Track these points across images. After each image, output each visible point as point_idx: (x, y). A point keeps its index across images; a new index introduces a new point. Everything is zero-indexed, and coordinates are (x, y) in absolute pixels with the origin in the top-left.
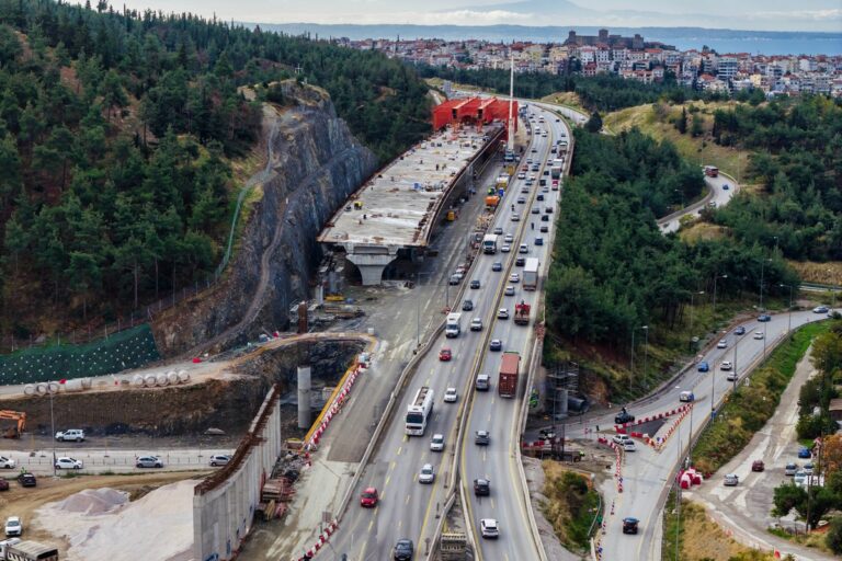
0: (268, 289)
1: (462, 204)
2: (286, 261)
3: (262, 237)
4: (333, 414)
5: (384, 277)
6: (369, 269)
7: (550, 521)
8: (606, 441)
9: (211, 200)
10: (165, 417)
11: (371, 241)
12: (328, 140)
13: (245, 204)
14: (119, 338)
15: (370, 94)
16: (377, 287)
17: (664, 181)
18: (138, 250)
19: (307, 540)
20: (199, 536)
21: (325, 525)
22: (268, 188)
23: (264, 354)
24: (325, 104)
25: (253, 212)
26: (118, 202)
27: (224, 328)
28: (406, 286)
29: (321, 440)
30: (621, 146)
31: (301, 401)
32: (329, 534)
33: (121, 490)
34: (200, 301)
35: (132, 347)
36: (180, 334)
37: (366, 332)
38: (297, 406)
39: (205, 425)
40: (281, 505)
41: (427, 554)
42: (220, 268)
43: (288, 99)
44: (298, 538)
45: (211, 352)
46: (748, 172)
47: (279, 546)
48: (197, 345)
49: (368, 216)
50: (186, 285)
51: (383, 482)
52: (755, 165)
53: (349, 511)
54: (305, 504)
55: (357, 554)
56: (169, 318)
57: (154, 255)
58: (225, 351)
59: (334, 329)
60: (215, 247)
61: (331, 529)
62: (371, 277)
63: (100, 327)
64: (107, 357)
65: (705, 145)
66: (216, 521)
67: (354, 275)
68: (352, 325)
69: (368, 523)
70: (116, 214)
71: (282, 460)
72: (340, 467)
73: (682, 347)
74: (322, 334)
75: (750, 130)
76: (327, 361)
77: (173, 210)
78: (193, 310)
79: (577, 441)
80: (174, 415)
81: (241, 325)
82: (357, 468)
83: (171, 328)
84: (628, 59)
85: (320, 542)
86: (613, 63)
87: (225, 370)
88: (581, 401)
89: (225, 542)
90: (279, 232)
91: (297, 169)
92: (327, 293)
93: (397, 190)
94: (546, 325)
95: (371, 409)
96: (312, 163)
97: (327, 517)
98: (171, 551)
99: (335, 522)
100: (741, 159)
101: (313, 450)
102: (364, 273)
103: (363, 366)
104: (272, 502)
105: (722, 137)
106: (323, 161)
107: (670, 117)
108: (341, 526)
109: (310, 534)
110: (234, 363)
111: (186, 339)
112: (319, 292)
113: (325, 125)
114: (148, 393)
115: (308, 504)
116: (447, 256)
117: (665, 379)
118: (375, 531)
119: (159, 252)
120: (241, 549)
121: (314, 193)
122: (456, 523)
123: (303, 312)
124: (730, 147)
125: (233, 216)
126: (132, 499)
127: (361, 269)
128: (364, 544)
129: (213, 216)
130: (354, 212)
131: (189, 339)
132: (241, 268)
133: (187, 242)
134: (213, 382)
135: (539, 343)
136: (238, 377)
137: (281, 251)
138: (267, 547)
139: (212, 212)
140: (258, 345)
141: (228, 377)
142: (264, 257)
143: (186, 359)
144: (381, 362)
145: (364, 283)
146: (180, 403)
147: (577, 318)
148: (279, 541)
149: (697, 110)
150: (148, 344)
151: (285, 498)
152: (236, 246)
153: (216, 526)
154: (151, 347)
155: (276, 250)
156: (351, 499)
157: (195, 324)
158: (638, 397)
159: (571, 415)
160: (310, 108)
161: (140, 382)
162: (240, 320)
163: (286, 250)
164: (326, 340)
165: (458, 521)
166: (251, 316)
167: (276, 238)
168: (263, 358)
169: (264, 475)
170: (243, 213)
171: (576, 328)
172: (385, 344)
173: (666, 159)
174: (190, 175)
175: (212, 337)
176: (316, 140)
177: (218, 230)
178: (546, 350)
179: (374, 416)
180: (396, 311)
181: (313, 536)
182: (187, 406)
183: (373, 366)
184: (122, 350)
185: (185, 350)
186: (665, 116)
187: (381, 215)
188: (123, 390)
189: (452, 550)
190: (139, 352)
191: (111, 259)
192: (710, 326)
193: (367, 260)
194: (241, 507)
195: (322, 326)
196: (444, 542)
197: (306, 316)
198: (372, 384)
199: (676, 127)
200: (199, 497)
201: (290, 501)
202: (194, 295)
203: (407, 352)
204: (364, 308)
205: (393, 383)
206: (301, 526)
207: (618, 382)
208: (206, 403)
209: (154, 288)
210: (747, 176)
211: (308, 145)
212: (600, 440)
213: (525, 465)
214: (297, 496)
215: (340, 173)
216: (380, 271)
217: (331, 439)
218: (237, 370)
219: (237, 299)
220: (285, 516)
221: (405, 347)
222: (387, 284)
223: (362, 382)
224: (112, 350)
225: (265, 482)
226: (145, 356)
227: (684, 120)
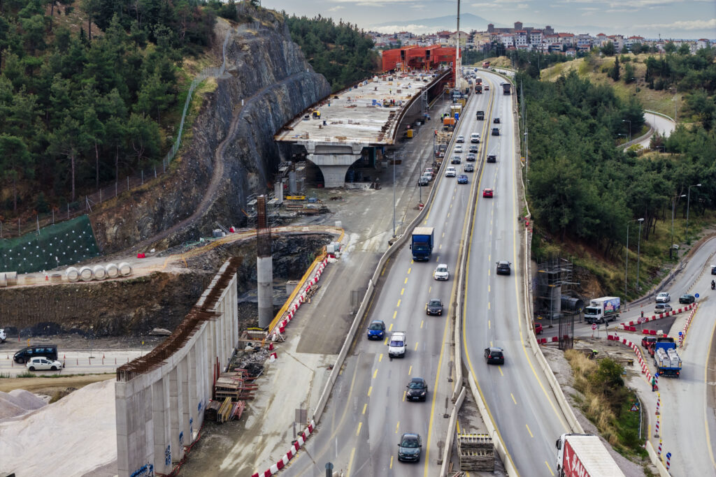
0: (222, 181)
1: (419, 127)
2: (242, 156)
3: (216, 131)
4: (302, 304)
5: (347, 179)
6: (332, 170)
7: (592, 420)
8: (618, 338)
9: (158, 85)
10: (102, 314)
11: (333, 140)
12: (283, 60)
13: (197, 94)
14: (54, 230)
15: (319, 47)
16: (340, 188)
17: (607, 117)
18: (75, 132)
19: (277, 446)
20: (125, 439)
21: (299, 428)
23: (217, 249)
24: (280, 26)
25: (205, 103)
26: (55, 86)
27: (174, 222)
28: (372, 187)
29: (288, 330)
30: (562, 88)
31: (261, 297)
32: (305, 439)
33: (41, 393)
34: (146, 191)
35: (67, 241)
36: (122, 227)
37: (334, 226)
38: (257, 304)
39: (150, 324)
40: (240, 403)
41: (440, 463)
42: (169, 157)
43: (242, 17)
44: (263, 444)
45: (158, 247)
46: (684, 111)
47: (238, 455)
48: (142, 239)
49: (328, 123)
50: (130, 174)
51: (370, 376)
52: (691, 104)
53: (329, 410)
54: (271, 402)
55: (346, 463)
56: (109, 210)
57: (94, 138)
58: (175, 245)
59: (297, 224)
60: (163, 137)
61: (307, 432)
62: (334, 179)
63: (32, 220)
64: (39, 251)
65: (639, 90)
66: (148, 418)
67: (316, 177)
68: (317, 220)
69: (356, 424)
70: (51, 98)
71: (240, 352)
72: (313, 360)
73: (662, 255)
74: (283, 229)
75: (683, 75)
76: (289, 258)
77: (115, 93)
78: (138, 201)
79: (584, 339)
80: (114, 313)
81: (192, 219)
82: (335, 360)
83: (112, 221)
84: (544, 42)
85: (293, 448)
86: (531, 46)
87: (173, 264)
88: (577, 300)
89: (162, 449)
90: (234, 127)
91: (252, 78)
92: (286, 193)
93: (355, 106)
94: (532, 218)
95: (347, 295)
96: (268, 77)
97: (301, 415)
98: (91, 464)
99: (312, 422)
100: (676, 100)
101: (277, 341)
102: (326, 174)
103: (333, 256)
104: (228, 399)
105: (655, 82)
106: (279, 77)
107: (602, 67)
108: (320, 429)
109: (278, 439)
110: (184, 257)
111: (130, 233)
112: (279, 189)
113: (280, 45)
114: (82, 288)
115: (274, 402)
116: (411, 164)
117: (657, 282)
118: (365, 434)
119: (99, 135)
120: (185, 460)
121: (270, 101)
122: (472, 424)
123: (262, 206)
124: (664, 91)
125: (183, 107)
127: (324, 171)
128: (353, 451)
129: (161, 102)
130: (312, 120)
131: (133, 233)
132: (193, 158)
133: (132, 126)
134: (159, 276)
135: (529, 235)
136: (188, 271)
137: (236, 146)
138: (221, 456)
139: (160, 98)
140: (211, 240)
141: (177, 270)
142: (218, 150)
143: (130, 254)
144: (352, 254)
145: (326, 186)
146: (120, 298)
147: (566, 210)
148: (237, 448)
149: (628, 59)
150: (86, 238)
151: (246, 394)
152: (187, 135)
153: (150, 425)
154: (88, 241)
155: (231, 145)
156: (330, 396)
157: (139, 216)
158: (634, 298)
159: (566, 315)
160: (265, 27)
161: (74, 277)
162: (192, 214)
163: (243, 144)
164: (288, 235)
165: (474, 421)
166: (204, 209)
167: (231, 132)
168: (217, 253)
169: (218, 367)
170: (195, 103)
171: (565, 221)
172: (355, 237)
173: (606, 99)
174: (137, 63)
175: (159, 231)
176: (272, 55)
177: (167, 119)
179: (352, 304)
180: (364, 208)
181: (283, 441)
182: (128, 302)
183: (343, 256)
184: (56, 244)
185: (129, 245)
186: (598, 67)
187: (340, 123)
188: (53, 284)
189: (475, 456)
190: (76, 247)
191: (45, 144)
192: (682, 238)
193: (330, 160)
194: (186, 403)
195: (283, 222)
196: (463, 446)
197: (266, 212)
198: (344, 273)
199: (609, 76)
200: (123, 382)
201: (252, 399)
202: (140, 185)
203: (381, 243)
204: (329, 206)
205: (369, 273)
206: (266, 429)
207: (612, 281)
208: (150, 299)
209: (95, 178)
210: (683, 115)
211: (263, 57)
212: (610, 338)
213: (545, 355)
214: (261, 393)
215: (296, 89)
216: (344, 172)
217: (301, 329)
218: (188, 264)
219: (188, 190)
220: (245, 415)
221: (378, 239)
222: (351, 185)
223: (332, 272)
224: (44, 244)
225: (218, 375)
226: (82, 252)
227: (617, 68)
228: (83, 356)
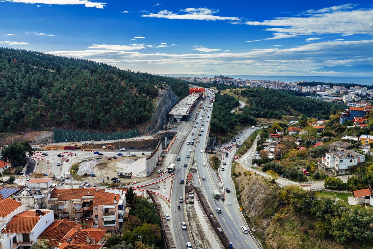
0: (159, 122)
1: (195, 107)
3: (158, 113)
4: (171, 145)
5: (181, 120)
7: (211, 165)
8: (221, 151)
9: (149, 106)
10: (140, 146)
11: (178, 114)
12: (171, 95)
13: (155, 107)
14: (132, 131)
15: (178, 87)
16: (179, 122)
17: (232, 103)
18: (136, 115)
20: (147, 168)
22: (160, 104)
24: (170, 89)
25: (157, 108)
26: (132, 107)
27: (151, 130)
28: (185, 122)
29: (169, 150)
30: (224, 97)
31: (165, 143)
33: (132, 159)
35: (135, 133)
37: (177, 130)
39: (148, 147)
42: (151, 119)
43: (163, 88)
45: (149, 134)
48: (146, 133)
49: (178, 109)
50: (144, 122)
52: (249, 100)
54: (166, 162)
56: (141, 128)
58: (152, 134)
59: (171, 130)
60: (150, 115)
62: (178, 120)
63: (129, 129)
64: (130, 135)
65: (239, 96)
67: (175, 120)
68: (175, 129)
71: (162, 154)
72: (172, 155)
73: (235, 133)
75: (248, 94)
76: (170, 136)
77: (142, 108)
78: (146, 126)
79: (216, 150)
80: (142, 146)
81: (154, 129)
82: (175, 155)
83: (142, 130)
84: (225, 81)
88: (216, 143)
89: (151, 169)
90: (162, 112)
91: (165, 101)
92: (170, 123)
93: (183, 104)
94: (210, 129)
96: (168, 100)
100: (246, 99)
101: (168, 152)
103: (177, 137)
104: (160, 161)
105: (243, 95)
106: (170, 99)
110: (153, 136)
112: (169, 123)
113: (170, 93)
116: (192, 117)
119: (139, 116)
120: (154, 170)
121: (168, 105)
123: (166, 127)
124: (244, 97)
125: (153, 109)
126: (134, 161)
130: (175, 108)
131: (145, 131)
132: (155, 119)
133: (145, 114)
134: (149, 140)
136: (154, 139)
137: (162, 116)
138: (159, 169)
139: (149, 108)
140: (158, 133)
141: (152, 139)
142: (159, 117)
143: (145, 135)
144: (180, 136)
146: (143, 143)
147: (216, 128)
148: (161, 168)
149: (238, 90)
151: (162, 161)
152: (154, 115)
153: (150, 166)
154: (138, 133)
156: (175, 160)
157: (146, 129)
159: (214, 146)
160: (167, 90)
161: (136, 140)
163: (163, 115)
164: (170, 132)
165: (194, 165)
166: (156, 128)
168: (159, 135)
169: (159, 156)
170: (155, 109)
171: (215, 130)
172: (181, 132)
173: (232, 99)
174: (145, 102)
175: (149, 131)
176: (168, 95)
177: (150, 112)
178: (210, 134)
179: (179, 146)
180: (183, 127)
182: (145, 144)
184: (133, 134)
186: (232, 91)
187: (180, 109)
188: (133, 141)
189: (193, 170)
191: (131, 117)
192: (240, 130)
193: (178, 117)
194: (154, 162)
195: (169, 129)
196: (192, 168)
198: (178, 140)
199: (234, 93)
200: (146, 160)
202: (146, 124)
204: (177, 126)
205: (182, 140)
206: (165, 166)
207: (223, 140)
208: (148, 143)
209: (139, 122)
210: (247, 102)
213: (206, 155)
214: (165, 160)
215: (173, 101)
216: (180, 119)
217: (171, 150)
218: (154, 137)
219: (154, 124)
220: (162, 164)
221: (184, 133)
222: (181, 122)
223: (177, 139)
224: (131, 134)
225: (159, 158)
226: (137, 135)
227: (236, 92)
228: (138, 153)
